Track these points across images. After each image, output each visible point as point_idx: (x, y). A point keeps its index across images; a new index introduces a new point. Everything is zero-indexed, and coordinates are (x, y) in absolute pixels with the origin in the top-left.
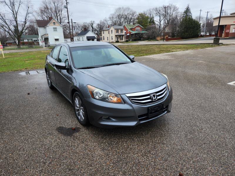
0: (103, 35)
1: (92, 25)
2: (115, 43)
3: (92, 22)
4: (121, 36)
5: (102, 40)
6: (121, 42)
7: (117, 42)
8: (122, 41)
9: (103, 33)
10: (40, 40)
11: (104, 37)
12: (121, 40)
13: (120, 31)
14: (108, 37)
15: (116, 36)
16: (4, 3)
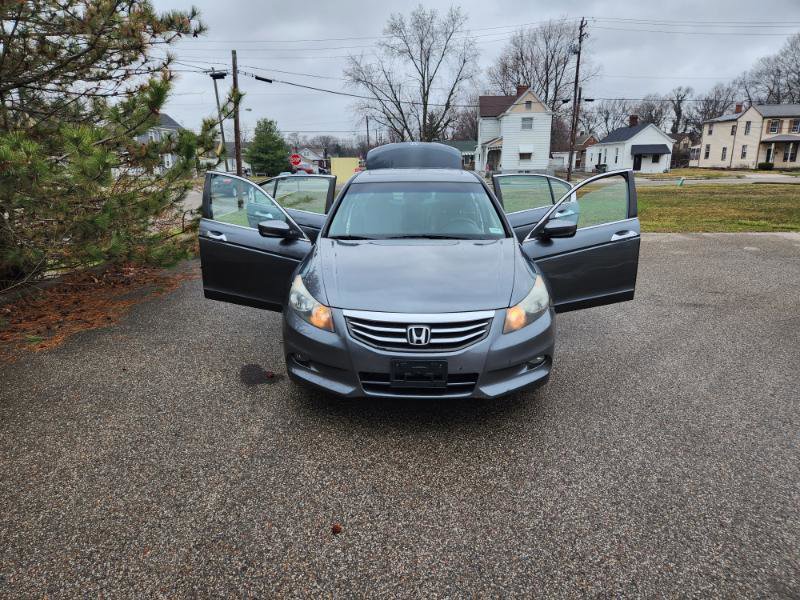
0: (706, 139)
1: (680, 102)
2: (755, 170)
3: (682, 93)
4: (788, 143)
5: (697, 158)
6: (782, 170)
7: (766, 167)
8: (789, 164)
9: (710, 133)
10: (477, 158)
11: (708, 147)
12: (785, 159)
13: (786, 125)
14: (725, 149)
15: (765, 144)
16: (407, 55)
